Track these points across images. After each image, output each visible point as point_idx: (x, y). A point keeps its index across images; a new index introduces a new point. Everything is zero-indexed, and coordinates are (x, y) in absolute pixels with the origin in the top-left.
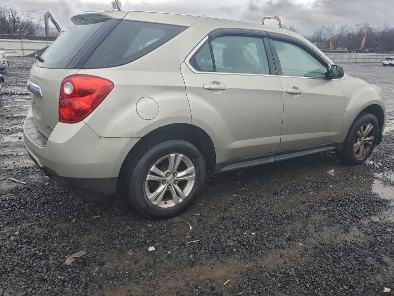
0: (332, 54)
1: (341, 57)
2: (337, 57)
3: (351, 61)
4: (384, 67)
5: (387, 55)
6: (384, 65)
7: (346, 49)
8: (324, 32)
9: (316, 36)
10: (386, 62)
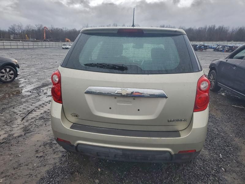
0: (31, 42)
1: (37, 44)
2: (35, 44)
3: (43, 47)
4: (63, 50)
5: (63, 43)
6: (63, 48)
7: (35, 39)
8: (16, 28)
9: (12, 30)
10: (63, 47)
